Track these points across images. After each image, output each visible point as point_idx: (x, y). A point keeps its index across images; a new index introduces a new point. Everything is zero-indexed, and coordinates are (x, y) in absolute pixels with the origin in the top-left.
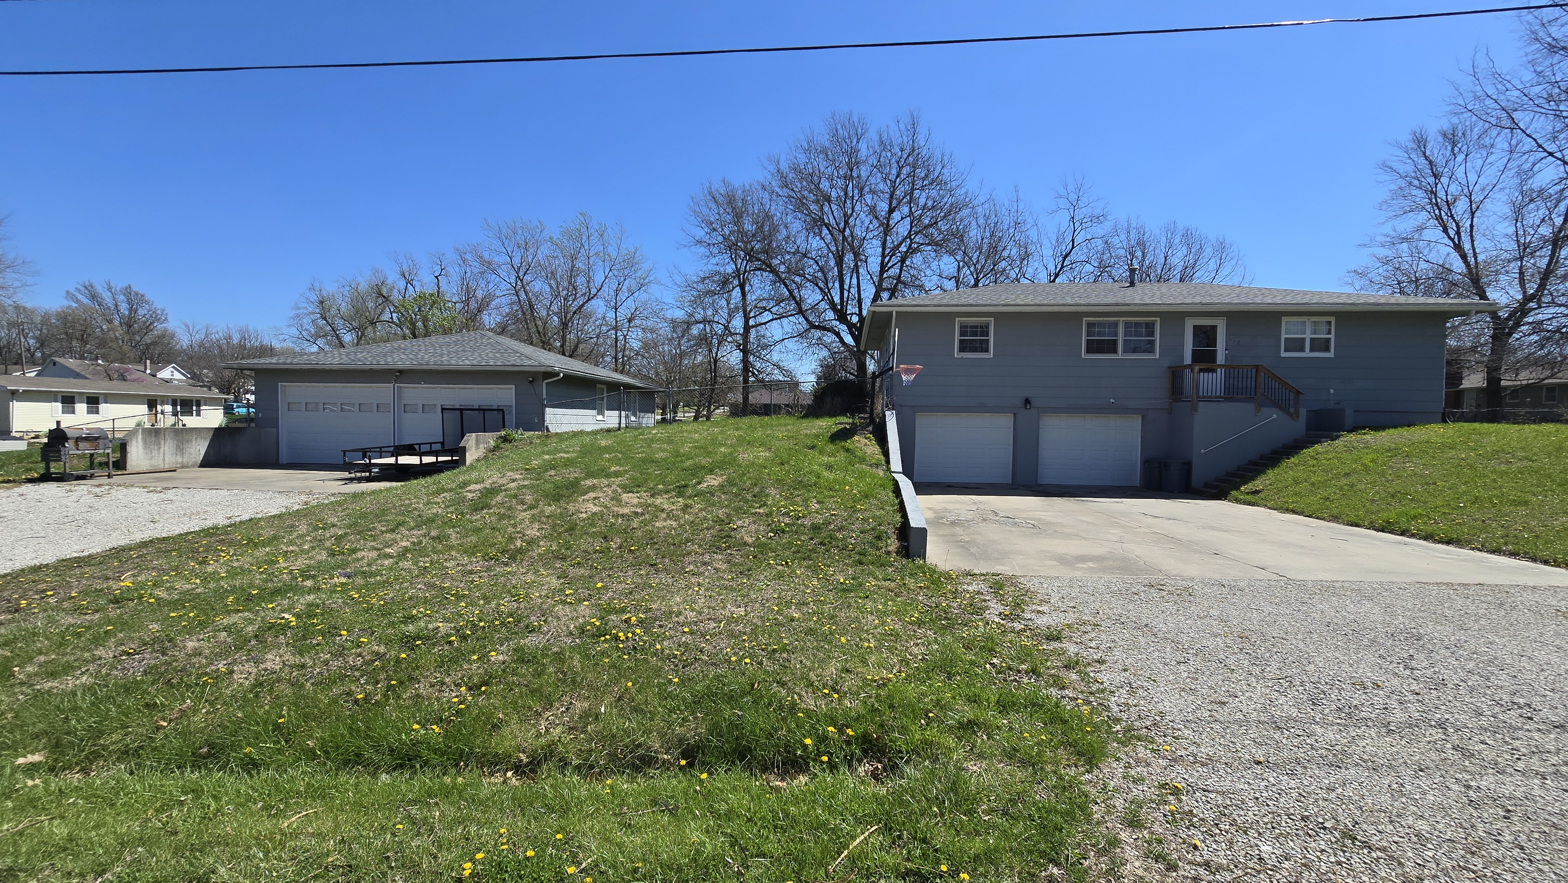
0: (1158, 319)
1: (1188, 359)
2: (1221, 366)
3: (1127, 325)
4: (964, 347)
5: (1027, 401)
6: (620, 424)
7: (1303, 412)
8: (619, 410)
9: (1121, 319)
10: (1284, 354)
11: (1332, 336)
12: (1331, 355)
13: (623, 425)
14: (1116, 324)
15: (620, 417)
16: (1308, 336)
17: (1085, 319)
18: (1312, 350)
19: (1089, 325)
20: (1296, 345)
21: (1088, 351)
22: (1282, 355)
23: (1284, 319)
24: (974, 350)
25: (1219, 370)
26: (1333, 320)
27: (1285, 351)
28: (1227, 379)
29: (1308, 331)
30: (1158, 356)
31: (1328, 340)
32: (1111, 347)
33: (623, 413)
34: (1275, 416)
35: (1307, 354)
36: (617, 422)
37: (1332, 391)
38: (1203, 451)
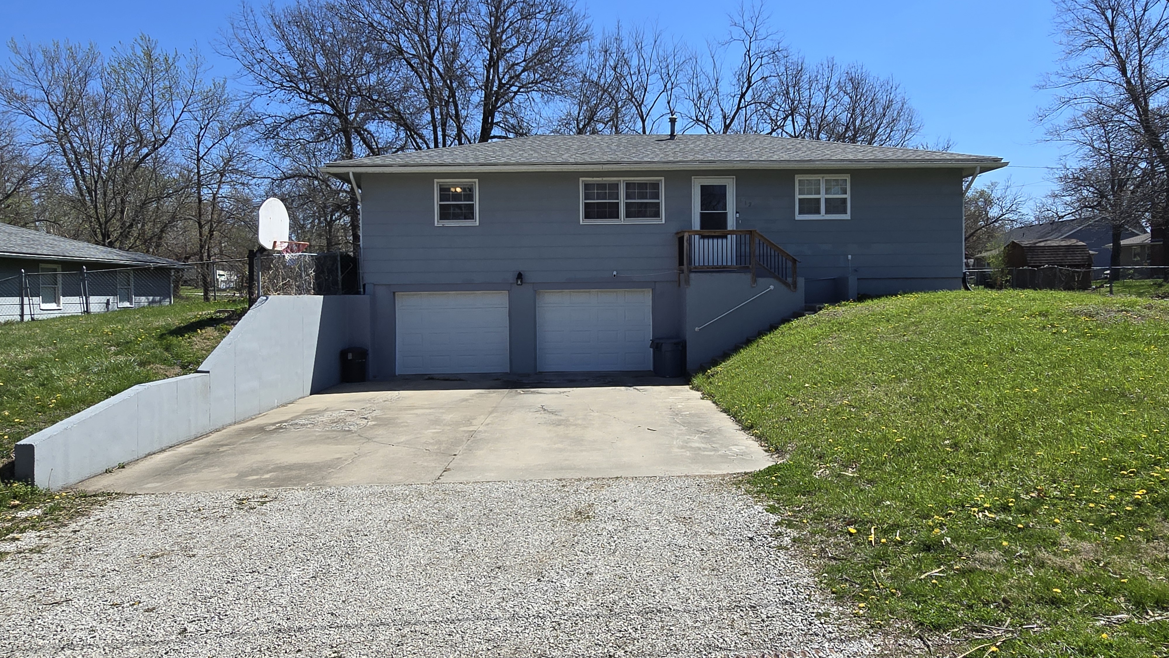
0: (663, 178)
1: (696, 224)
2: (732, 232)
3: (628, 185)
4: (445, 213)
5: (520, 276)
6: (22, 315)
7: (801, 282)
8: (21, 296)
9: (622, 179)
10: (798, 217)
11: (848, 196)
12: (847, 217)
13: (27, 318)
14: (616, 186)
15: (22, 305)
16: (823, 196)
17: (581, 179)
18: (827, 212)
19: (587, 186)
20: (811, 206)
21: (587, 216)
22: (797, 218)
23: (798, 178)
24: (456, 217)
25: (729, 236)
26: (847, 177)
27: (800, 213)
28: (739, 246)
29: (823, 190)
30: (664, 222)
31: (845, 200)
32: (612, 212)
33: (26, 299)
34: (772, 287)
35: (823, 216)
36: (19, 312)
37: (850, 257)
38: (697, 329)
